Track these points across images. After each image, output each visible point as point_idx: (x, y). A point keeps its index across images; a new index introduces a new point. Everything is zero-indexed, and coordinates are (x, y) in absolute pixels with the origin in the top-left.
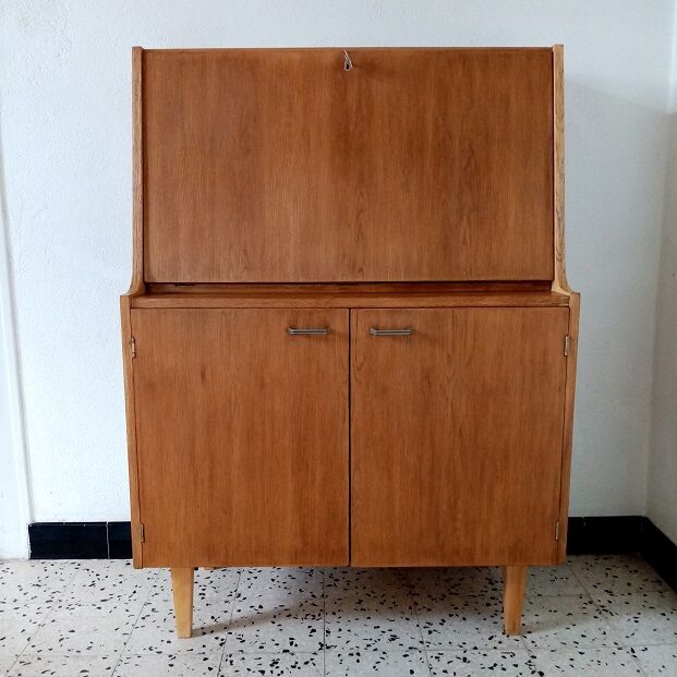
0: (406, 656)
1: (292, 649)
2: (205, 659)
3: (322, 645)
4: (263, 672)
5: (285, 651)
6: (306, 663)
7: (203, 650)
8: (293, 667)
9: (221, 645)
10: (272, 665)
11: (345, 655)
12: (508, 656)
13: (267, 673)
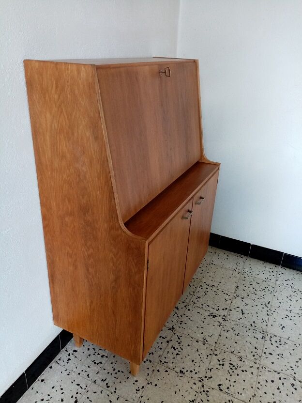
0: (189, 310)
1: (167, 339)
2: (158, 371)
3: (170, 329)
4: (177, 354)
5: (168, 342)
6: (179, 338)
7: (151, 370)
8: (179, 343)
9: (150, 361)
10: (175, 350)
11: (180, 325)
12: (201, 287)
13: (179, 353)
